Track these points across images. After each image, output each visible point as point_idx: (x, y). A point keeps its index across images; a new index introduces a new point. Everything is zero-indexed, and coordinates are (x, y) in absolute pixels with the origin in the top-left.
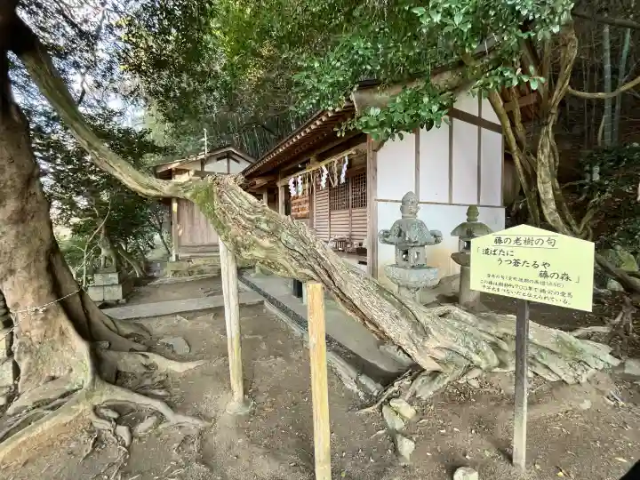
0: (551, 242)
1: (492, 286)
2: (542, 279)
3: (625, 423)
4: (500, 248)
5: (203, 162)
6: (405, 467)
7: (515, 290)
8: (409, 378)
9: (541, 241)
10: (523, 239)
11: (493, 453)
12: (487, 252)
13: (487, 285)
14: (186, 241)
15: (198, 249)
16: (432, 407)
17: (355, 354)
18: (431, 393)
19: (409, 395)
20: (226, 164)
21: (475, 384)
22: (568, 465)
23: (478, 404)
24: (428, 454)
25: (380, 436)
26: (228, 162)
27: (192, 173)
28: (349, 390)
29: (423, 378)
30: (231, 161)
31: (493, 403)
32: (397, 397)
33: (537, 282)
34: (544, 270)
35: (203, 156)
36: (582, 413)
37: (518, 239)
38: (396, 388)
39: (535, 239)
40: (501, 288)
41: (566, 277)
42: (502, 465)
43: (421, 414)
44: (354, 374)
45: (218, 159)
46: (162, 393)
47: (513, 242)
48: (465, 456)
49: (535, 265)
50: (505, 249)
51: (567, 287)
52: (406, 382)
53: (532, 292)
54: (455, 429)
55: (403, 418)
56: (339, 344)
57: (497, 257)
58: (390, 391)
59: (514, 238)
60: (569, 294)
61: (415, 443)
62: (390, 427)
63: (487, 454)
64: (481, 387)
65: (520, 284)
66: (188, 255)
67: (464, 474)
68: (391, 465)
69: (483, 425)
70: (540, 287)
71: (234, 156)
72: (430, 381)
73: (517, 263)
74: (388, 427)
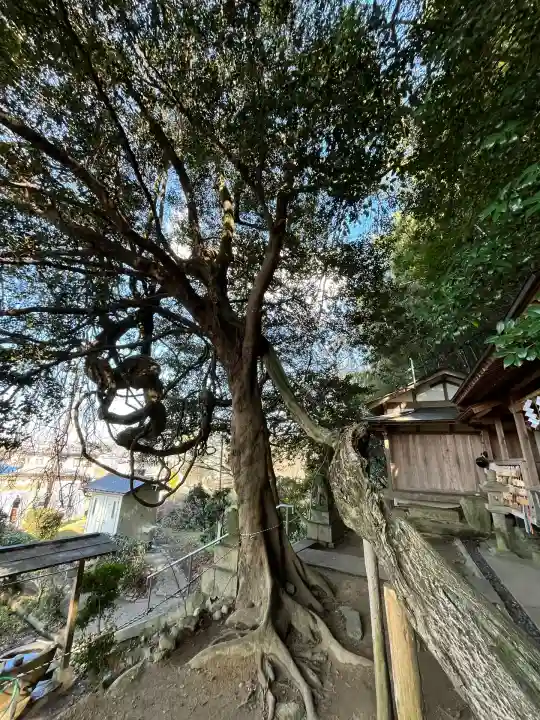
5: (415, 392)
14: (403, 484)
15: (416, 495)
20: (442, 390)
26: (445, 387)
27: (403, 405)
30: (448, 385)
35: (413, 387)
45: (432, 386)
46: (314, 678)
66: (407, 502)
71: (451, 379)
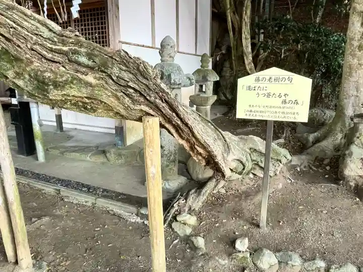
0: (290, 80)
1: (252, 113)
2: (284, 105)
3: (297, 190)
4: (258, 85)
6: (202, 255)
7: (267, 114)
8: (183, 198)
9: (284, 79)
10: (273, 78)
11: (248, 226)
12: (249, 88)
13: (248, 113)
16: (205, 213)
17: (125, 195)
18: (201, 204)
19: (187, 210)
21: (223, 191)
22: (282, 218)
23: (230, 202)
24: (214, 241)
25: (177, 244)
28: (135, 223)
29: (193, 195)
31: (237, 199)
32: (180, 214)
33: (280, 107)
34: (284, 98)
36: (280, 191)
37: (270, 78)
38: (177, 208)
39: (281, 78)
40: (258, 114)
41: (296, 102)
42: (255, 230)
43: (200, 219)
44: (133, 209)
47: (267, 80)
48: (235, 233)
49: (280, 96)
50: (262, 86)
51: (297, 108)
52: (182, 202)
53: (277, 115)
54: (224, 221)
55: (189, 225)
56: (104, 190)
57: (256, 92)
58: (173, 211)
59: (268, 78)
60: (297, 113)
61: (203, 238)
62: (182, 235)
63: (245, 227)
64: (227, 192)
65: (269, 109)
67: (241, 242)
68: (192, 258)
69: (237, 213)
70: (281, 110)
72: (197, 197)
73: (269, 95)
74: (180, 237)
